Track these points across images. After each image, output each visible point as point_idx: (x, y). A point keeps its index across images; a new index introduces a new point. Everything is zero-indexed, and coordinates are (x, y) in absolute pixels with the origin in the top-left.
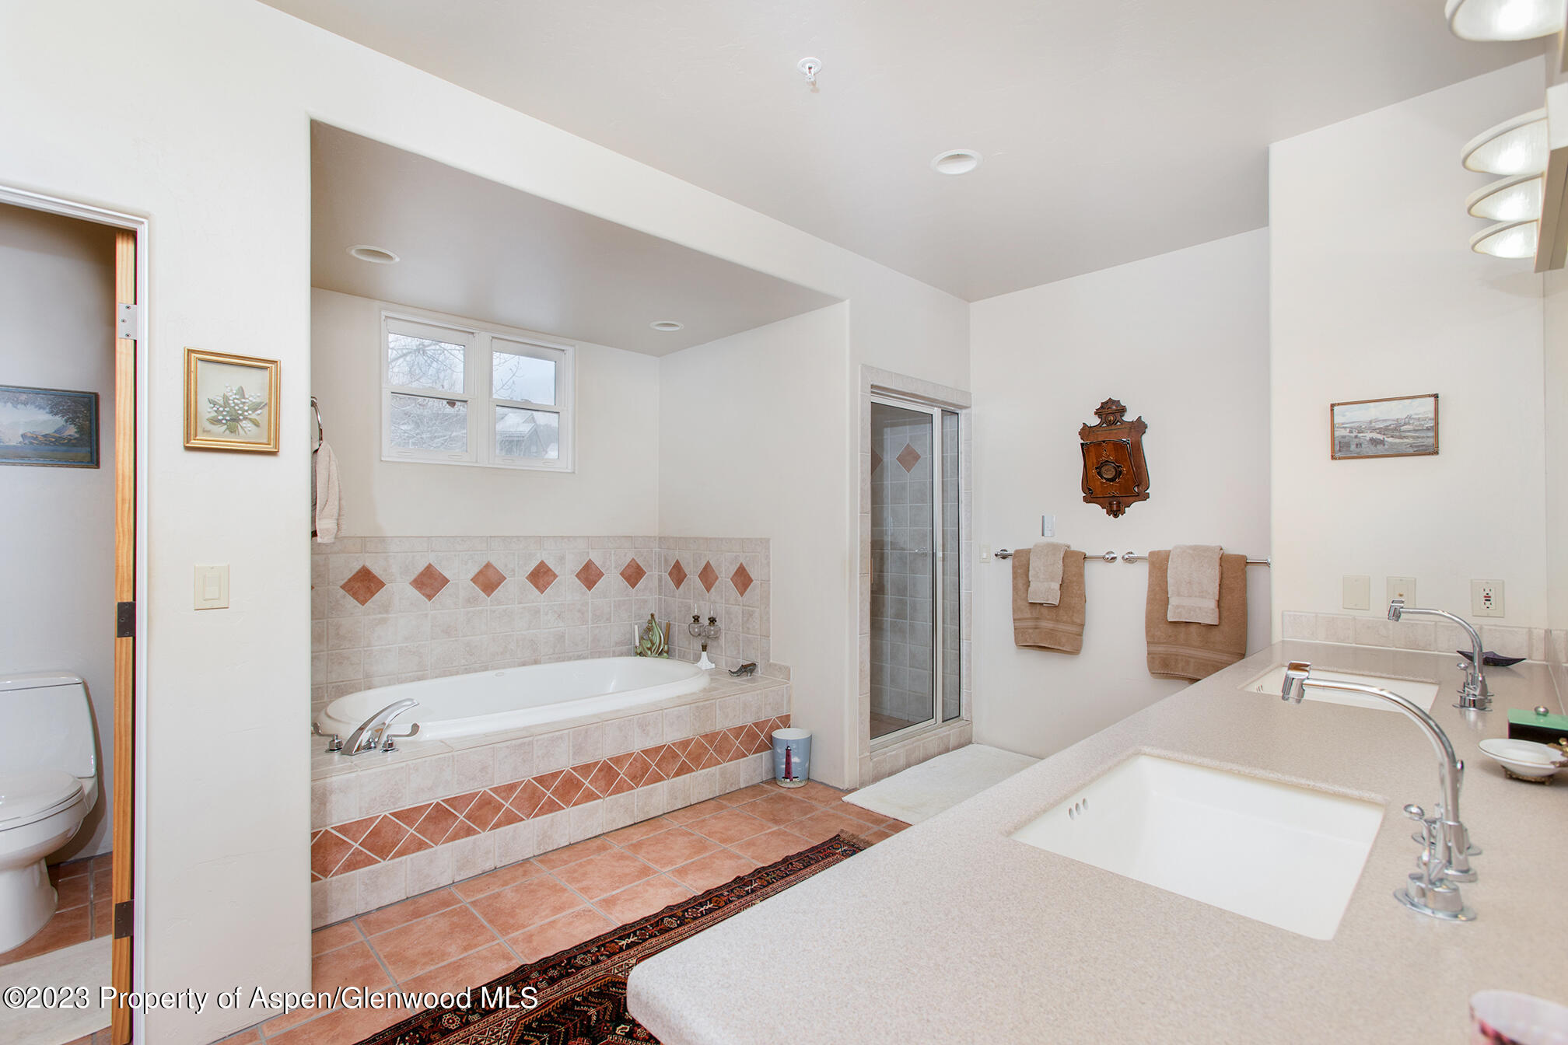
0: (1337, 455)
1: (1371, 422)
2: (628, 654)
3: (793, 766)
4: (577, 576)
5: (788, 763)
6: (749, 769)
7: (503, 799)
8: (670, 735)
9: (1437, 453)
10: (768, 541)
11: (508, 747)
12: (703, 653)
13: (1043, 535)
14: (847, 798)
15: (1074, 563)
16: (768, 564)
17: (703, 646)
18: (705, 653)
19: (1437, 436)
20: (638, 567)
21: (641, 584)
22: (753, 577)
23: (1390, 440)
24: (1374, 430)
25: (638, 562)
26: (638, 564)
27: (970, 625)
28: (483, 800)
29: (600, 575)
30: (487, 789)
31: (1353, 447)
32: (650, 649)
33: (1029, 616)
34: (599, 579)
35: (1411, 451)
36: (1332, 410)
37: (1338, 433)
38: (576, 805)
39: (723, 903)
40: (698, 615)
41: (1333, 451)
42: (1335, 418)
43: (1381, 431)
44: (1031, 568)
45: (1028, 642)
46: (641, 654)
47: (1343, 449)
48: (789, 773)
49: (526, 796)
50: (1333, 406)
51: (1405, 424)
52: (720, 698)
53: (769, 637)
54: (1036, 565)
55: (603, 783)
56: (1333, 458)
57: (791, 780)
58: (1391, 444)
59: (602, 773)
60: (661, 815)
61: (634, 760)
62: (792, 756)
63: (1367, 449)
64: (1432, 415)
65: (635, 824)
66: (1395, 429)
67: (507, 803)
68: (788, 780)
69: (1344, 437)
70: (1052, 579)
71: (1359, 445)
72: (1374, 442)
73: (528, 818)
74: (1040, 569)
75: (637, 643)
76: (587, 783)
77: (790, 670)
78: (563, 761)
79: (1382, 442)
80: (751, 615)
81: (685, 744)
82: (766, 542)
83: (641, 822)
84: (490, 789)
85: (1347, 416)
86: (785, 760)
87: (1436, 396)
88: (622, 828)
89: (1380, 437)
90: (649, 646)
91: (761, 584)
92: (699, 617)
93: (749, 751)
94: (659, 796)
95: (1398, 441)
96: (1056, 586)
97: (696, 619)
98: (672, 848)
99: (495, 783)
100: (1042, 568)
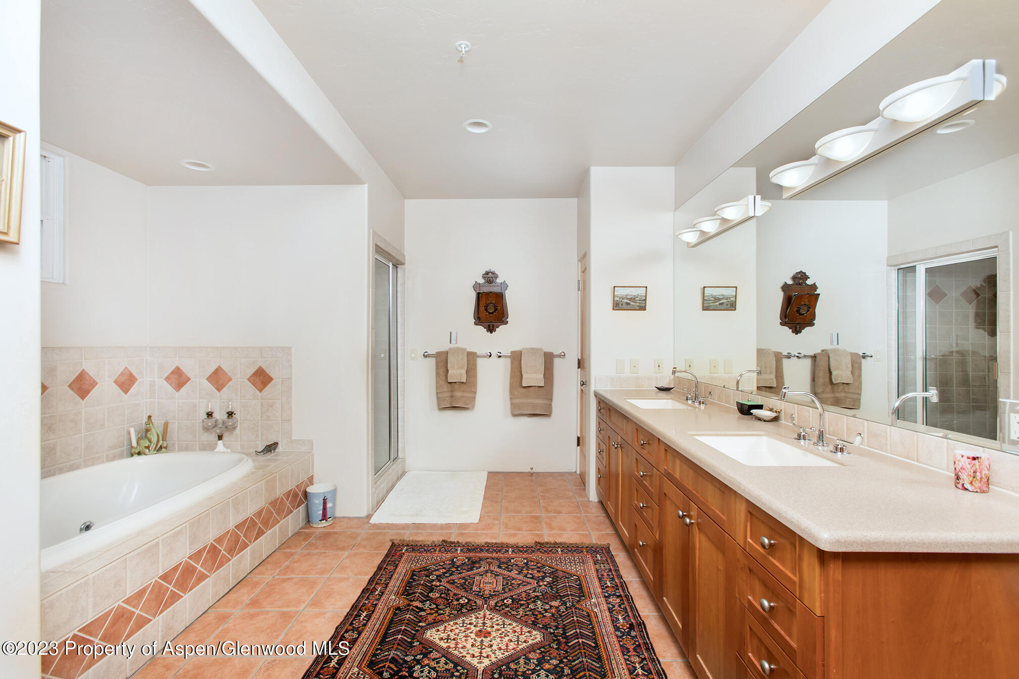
0: (615, 308)
1: (626, 295)
2: (120, 456)
3: (328, 510)
4: (70, 386)
5: (325, 509)
6: (293, 521)
7: (134, 607)
8: (250, 509)
9: (645, 310)
10: (290, 348)
11: (138, 554)
12: (219, 441)
13: (450, 343)
14: (373, 520)
15: (472, 358)
16: (291, 366)
17: (219, 436)
18: (221, 441)
19: (645, 303)
20: (131, 375)
21: (133, 390)
22: (272, 376)
23: (632, 303)
24: (627, 299)
25: (130, 370)
26: (130, 372)
27: (404, 399)
28: (117, 614)
29: (94, 384)
30: (120, 603)
31: (620, 305)
32: (148, 447)
33: (446, 390)
34: (94, 388)
35: (638, 308)
36: (614, 289)
37: (616, 299)
38: (192, 589)
39: (372, 609)
40: (212, 411)
41: (613, 306)
42: (615, 292)
43: (630, 299)
44: (449, 362)
45: (446, 405)
46: (139, 454)
47: (617, 306)
48: (325, 516)
49: (153, 597)
50: (614, 287)
51: (637, 297)
52: (279, 471)
53: (291, 420)
54: (451, 360)
55: (210, 563)
56: (613, 309)
57: (326, 520)
58: (632, 305)
59: (210, 554)
60: (246, 576)
61: (231, 536)
62: (328, 503)
63: (625, 306)
64: (645, 295)
65: (231, 590)
66: (633, 299)
67: (137, 609)
68: (325, 521)
69: (617, 301)
70: (462, 368)
71: (622, 305)
72: (627, 304)
73: (154, 617)
74: (454, 363)
75: (134, 444)
76: (199, 567)
77: (313, 443)
78: (182, 553)
79: (629, 304)
80: (271, 406)
81: (260, 513)
82: (287, 350)
83: (235, 586)
84: (123, 602)
85: (620, 292)
86: (322, 507)
87: (646, 287)
88: (222, 597)
89: (629, 302)
90: (147, 445)
91: (282, 381)
92: (212, 413)
93: (293, 507)
94: (245, 560)
95: (634, 304)
96: (464, 371)
97: (210, 415)
98: (287, 593)
99: (127, 594)
100: (456, 362)
